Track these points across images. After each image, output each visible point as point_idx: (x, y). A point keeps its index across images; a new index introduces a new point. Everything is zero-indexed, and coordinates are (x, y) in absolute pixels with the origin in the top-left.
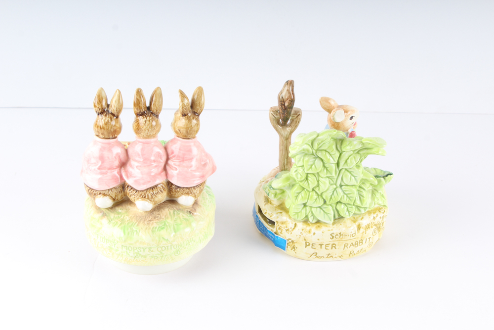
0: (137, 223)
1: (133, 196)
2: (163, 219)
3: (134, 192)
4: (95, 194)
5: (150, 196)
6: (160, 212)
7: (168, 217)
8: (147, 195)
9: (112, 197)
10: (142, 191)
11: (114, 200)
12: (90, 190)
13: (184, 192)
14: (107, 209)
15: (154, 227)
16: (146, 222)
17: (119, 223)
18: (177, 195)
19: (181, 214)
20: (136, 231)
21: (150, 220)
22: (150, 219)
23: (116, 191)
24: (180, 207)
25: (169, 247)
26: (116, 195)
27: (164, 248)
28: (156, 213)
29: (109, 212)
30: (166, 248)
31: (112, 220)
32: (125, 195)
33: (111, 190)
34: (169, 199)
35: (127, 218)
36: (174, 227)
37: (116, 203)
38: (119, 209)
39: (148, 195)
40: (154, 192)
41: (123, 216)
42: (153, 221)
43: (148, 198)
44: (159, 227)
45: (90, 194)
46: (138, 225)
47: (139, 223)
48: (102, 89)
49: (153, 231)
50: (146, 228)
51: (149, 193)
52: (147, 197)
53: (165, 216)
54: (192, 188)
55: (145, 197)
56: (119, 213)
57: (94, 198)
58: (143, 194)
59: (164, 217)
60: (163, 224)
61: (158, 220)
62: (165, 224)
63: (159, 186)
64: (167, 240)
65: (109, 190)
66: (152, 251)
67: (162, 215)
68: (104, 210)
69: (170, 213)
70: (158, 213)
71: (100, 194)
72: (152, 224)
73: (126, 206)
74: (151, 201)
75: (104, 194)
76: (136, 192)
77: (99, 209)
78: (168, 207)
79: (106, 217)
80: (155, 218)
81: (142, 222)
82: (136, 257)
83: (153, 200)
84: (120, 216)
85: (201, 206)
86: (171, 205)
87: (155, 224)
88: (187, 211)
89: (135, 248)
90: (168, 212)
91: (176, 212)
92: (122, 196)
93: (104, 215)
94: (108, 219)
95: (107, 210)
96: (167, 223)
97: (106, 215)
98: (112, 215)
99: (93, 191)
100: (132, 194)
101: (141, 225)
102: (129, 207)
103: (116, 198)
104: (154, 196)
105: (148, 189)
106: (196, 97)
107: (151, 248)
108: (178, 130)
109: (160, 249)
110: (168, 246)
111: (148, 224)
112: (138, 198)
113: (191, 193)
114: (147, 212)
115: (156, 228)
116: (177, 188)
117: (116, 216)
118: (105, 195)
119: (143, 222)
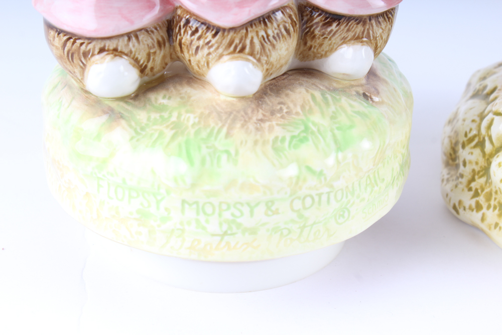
0: (225, 130)
1: (206, 51)
2: (297, 114)
3: (209, 35)
4: (85, 54)
5: (258, 46)
6: (283, 98)
7: (311, 108)
8: (248, 42)
9: (136, 60)
11: (142, 70)
12: (69, 44)
13: (351, 34)
14: (124, 99)
15: (276, 138)
16: (251, 127)
17: (169, 133)
19: (344, 101)
20: (227, 152)
21: (261, 120)
22: (260, 116)
23: (150, 41)
24: (335, 85)
25: (324, 198)
26: (149, 55)
27: (308, 201)
28: (272, 101)
29: (129, 108)
30: (316, 198)
31: (142, 129)
33: (137, 37)
35: (190, 119)
36: (334, 136)
37: (148, 83)
38: (159, 98)
39: (252, 42)
40: (270, 32)
41: (175, 114)
42: (269, 120)
43: (252, 54)
44: (293, 137)
45: (71, 56)
46: (228, 135)
47: (230, 129)
49: (276, 149)
50: (256, 142)
51: (255, 36)
52: (247, 50)
53: (303, 107)
54: (373, 22)
55: (242, 50)
56: (161, 109)
57: (84, 67)
58: (237, 41)
59: (299, 109)
60: (302, 128)
61: (282, 117)
62: (307, 129)
64: (321, 173)
65: (129, 35)
66: (276, 212)
67: (291, 105)
68: (114, 105)
69: (313, 97)
70: (279, 100)
71: (102, 50)
72: (271, 129)
73: (179, 87)
74: (259, 60)
75: (115, 50)
76: (215, 35)
77: (94, 103)
78: (301, 85)
79: (123, 122)
80: (273, 113)
81: (238, 125)
82: (225, 233)
83: (264, 59)
84: (166, 115)
85: (386, 82)
86: (305, 79)
87: (277, 128)
88: (358, 93)
89: (224, 207)
90: (309, 97)
91: (328, 96)
92: (164, 57)
93: (114, 116)
94: (130, 126)
95: (122, 104)
96: (310, 125)
97: (122, 117)
98: (141, 115)
99: (79, 42)
100: (201, 42)
101: (238, 133)
102: (186, 90)
103: (150, 65)
104: (268, 46)
105: (251, 23)
107: (272, 202)
109: (298, 205)
110: (320, 195)
111: (257, 129)
112: (221, 56)
113: (368, 36)
115: (283, 139)
116: (329, 24)
117: (154, 116)
118: (116, 52)
119: (243, 126)
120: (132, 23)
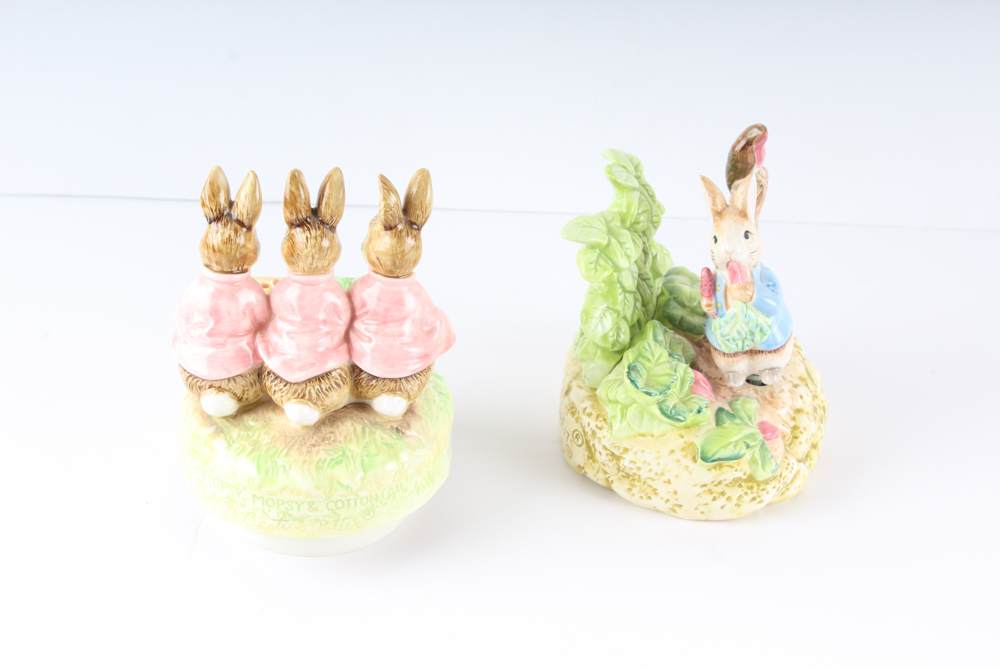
0: (285, 451)
1: (279, 394)
2: (340, 442)
3: (282, 385)
4: (200, 388)
5: (314, 395)
6: (334, 429)
7: (351, 439)
8: (307, 392)
9: (235, 394)
10: (298, 384)
11: (240, 400)
12: (190, 379)
13: (386, 388)
14: (226, 418)
15: (320, 460)
16: (304, 449)
17: (249, 448)
18: (370, 394)
19: (378, 433)
20: (284, 466)
21: (313, 445)
22: (313, 442)
23: (244, 383)
24: (378, 419)
25: (352, 502)
26: (244, 391)
27: (340, 504)
28: (325, 430)
29: (228, 425)
30: (346, 503)
31: (233, 442)
32: (263, 390)
33: (234, 380)
34: (354, 400)
35: (265, 439)
36: (362, 461)
37: (244, 407)
38: (250, 420)
39: (310, 392)
40: (323, 386)
41: (257, 434)
42: (319, 446)
43: (310, 399)
44: (332, 460)
45: (191, 387)
46: (287, 454)
47: (289, 450)
48: (219, 168)
49: (317, 468)
50: (305, 462)
51: (313, 389)
52: (307, 397)
53: (345, 437)
54: (403, 381)
55: (303, 397)
56: (249, 429)
57: (199, 396)
58: (299, 391)
59: (342, 439)
60: (341, 453)
61: (329, 444)
62: (344, 453)
63: (334, 374)
64: (348, 486)
65: (229, 379)
66: (316, 509)
67: (338, 435)
68: (219, 421)
69: (355, 430)
70: (331, 429)
71: (210, 387)
72: (318, 452)
73: (265, 413)
74: (315, 404)
75: (220, 387)
76: (285, 386)
77: (208, 419)
78: (351, 418)
79: (222, 435)
80: (323, 440)
81: (296, 448)
82: (281, 520)
83: (319, 403)
84: (251, 433)
85: (420, 418)
86: (357, 413)
87: (322, 452)
88: (392, 427)
89: (281, 502)
90: (352, 429)
91: (367, 430)
92: (256, 391)
93: (219, 431)
94: (226, 439)
95: (224, 421)
96: (347, 451)
97: (222, 432)
98: (235, 432)
99: (195, 380)
100: (277, 388)
101: (294, 454)
102: (270, 415)
103: (245, 397)
104: (322, 395)
105: (309, 380)
106: (414, 190)
107: (313, 503)
108: (374, 259)
109: (332, 506)
110: (349, 501)
111: (308, 452)
112: (289, 399)
113: (400, 390)
114: (307, 427)
115: (325, 461)
116: (371, 380)
117: (244, 433)
118: (220, 389)
119: (299, 448)
120: (230, 373)
